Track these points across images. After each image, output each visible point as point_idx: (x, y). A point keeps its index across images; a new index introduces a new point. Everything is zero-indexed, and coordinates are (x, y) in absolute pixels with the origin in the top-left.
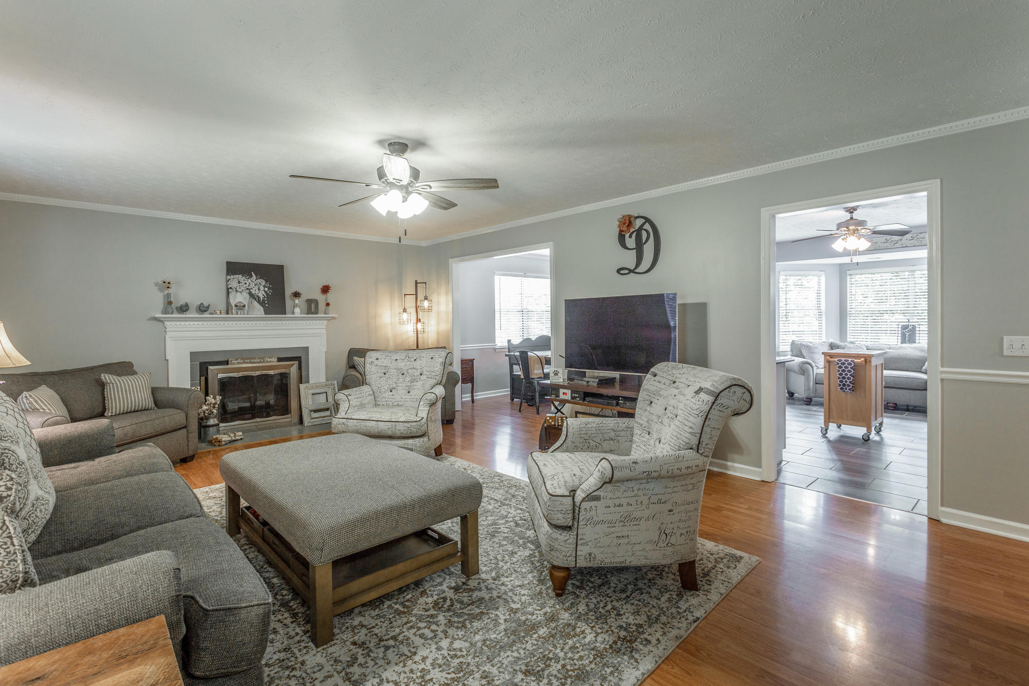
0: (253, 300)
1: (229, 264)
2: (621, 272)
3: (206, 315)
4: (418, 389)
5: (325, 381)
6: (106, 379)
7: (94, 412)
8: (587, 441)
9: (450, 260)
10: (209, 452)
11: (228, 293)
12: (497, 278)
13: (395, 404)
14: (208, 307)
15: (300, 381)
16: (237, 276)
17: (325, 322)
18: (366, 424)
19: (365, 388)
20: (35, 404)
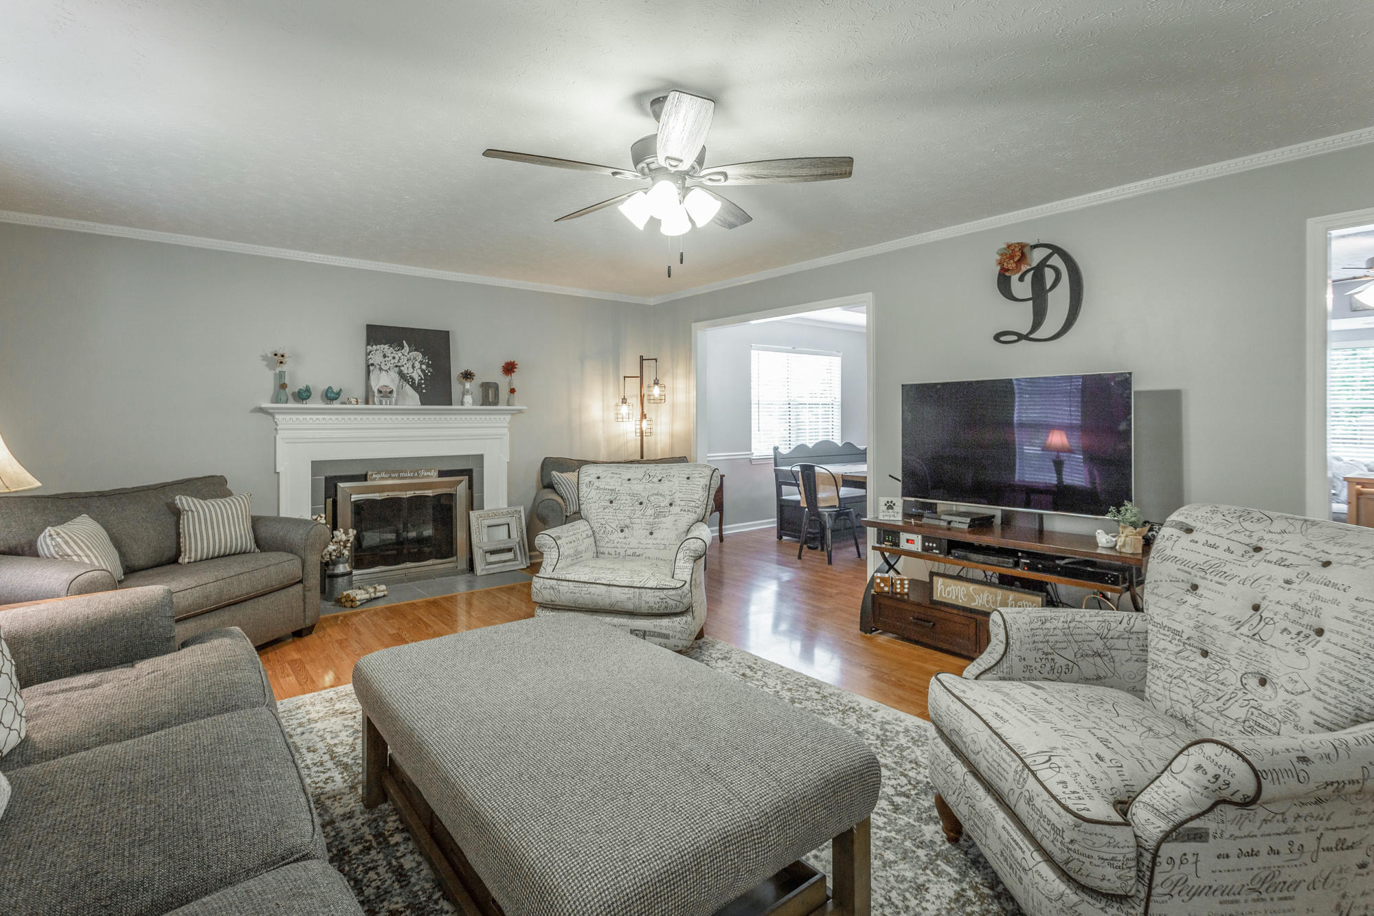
0: (405, 383)
1: (370, 328)
2: (1002, 339)
3: (336, 405)
4: (669, 529)
5: (506, 506)
6: (182, 503)
7: (163, 556)
8: (1050, 657)
9: (693, 324)
10: (336, 618)
11: (368, 372)
12: (754, 353)
13: (630, 552)
14: (339, 394)
15: (471, 506)
16: (382, 346)
17: (508, 417)
18: (590, 590)
19: (580, 525)
20: (64, 546)
